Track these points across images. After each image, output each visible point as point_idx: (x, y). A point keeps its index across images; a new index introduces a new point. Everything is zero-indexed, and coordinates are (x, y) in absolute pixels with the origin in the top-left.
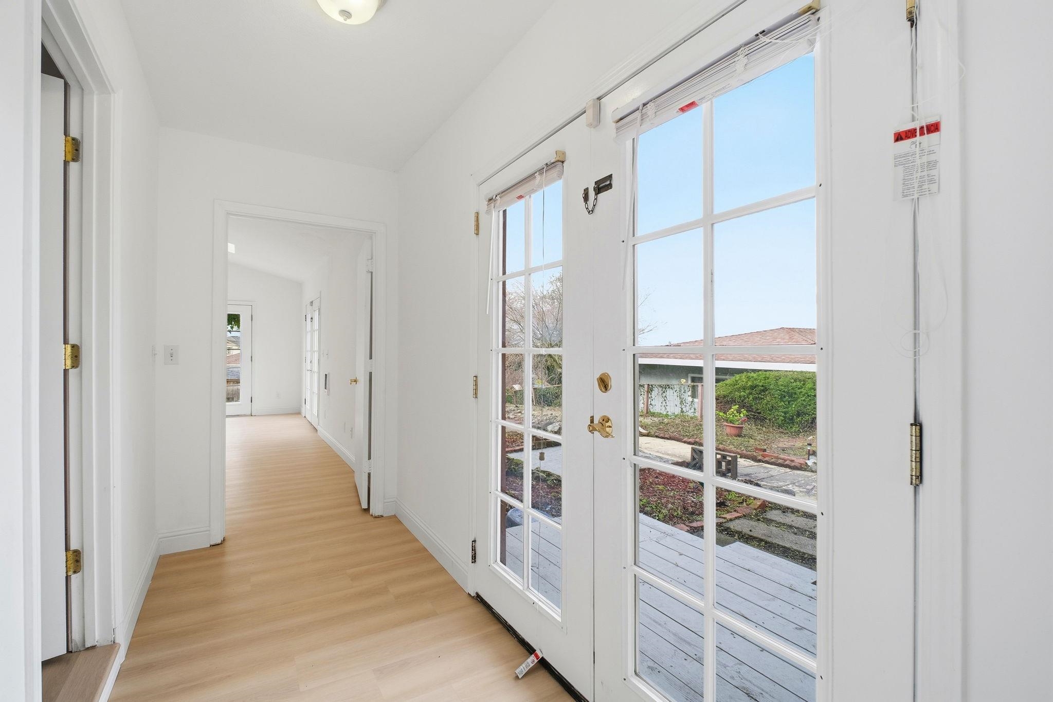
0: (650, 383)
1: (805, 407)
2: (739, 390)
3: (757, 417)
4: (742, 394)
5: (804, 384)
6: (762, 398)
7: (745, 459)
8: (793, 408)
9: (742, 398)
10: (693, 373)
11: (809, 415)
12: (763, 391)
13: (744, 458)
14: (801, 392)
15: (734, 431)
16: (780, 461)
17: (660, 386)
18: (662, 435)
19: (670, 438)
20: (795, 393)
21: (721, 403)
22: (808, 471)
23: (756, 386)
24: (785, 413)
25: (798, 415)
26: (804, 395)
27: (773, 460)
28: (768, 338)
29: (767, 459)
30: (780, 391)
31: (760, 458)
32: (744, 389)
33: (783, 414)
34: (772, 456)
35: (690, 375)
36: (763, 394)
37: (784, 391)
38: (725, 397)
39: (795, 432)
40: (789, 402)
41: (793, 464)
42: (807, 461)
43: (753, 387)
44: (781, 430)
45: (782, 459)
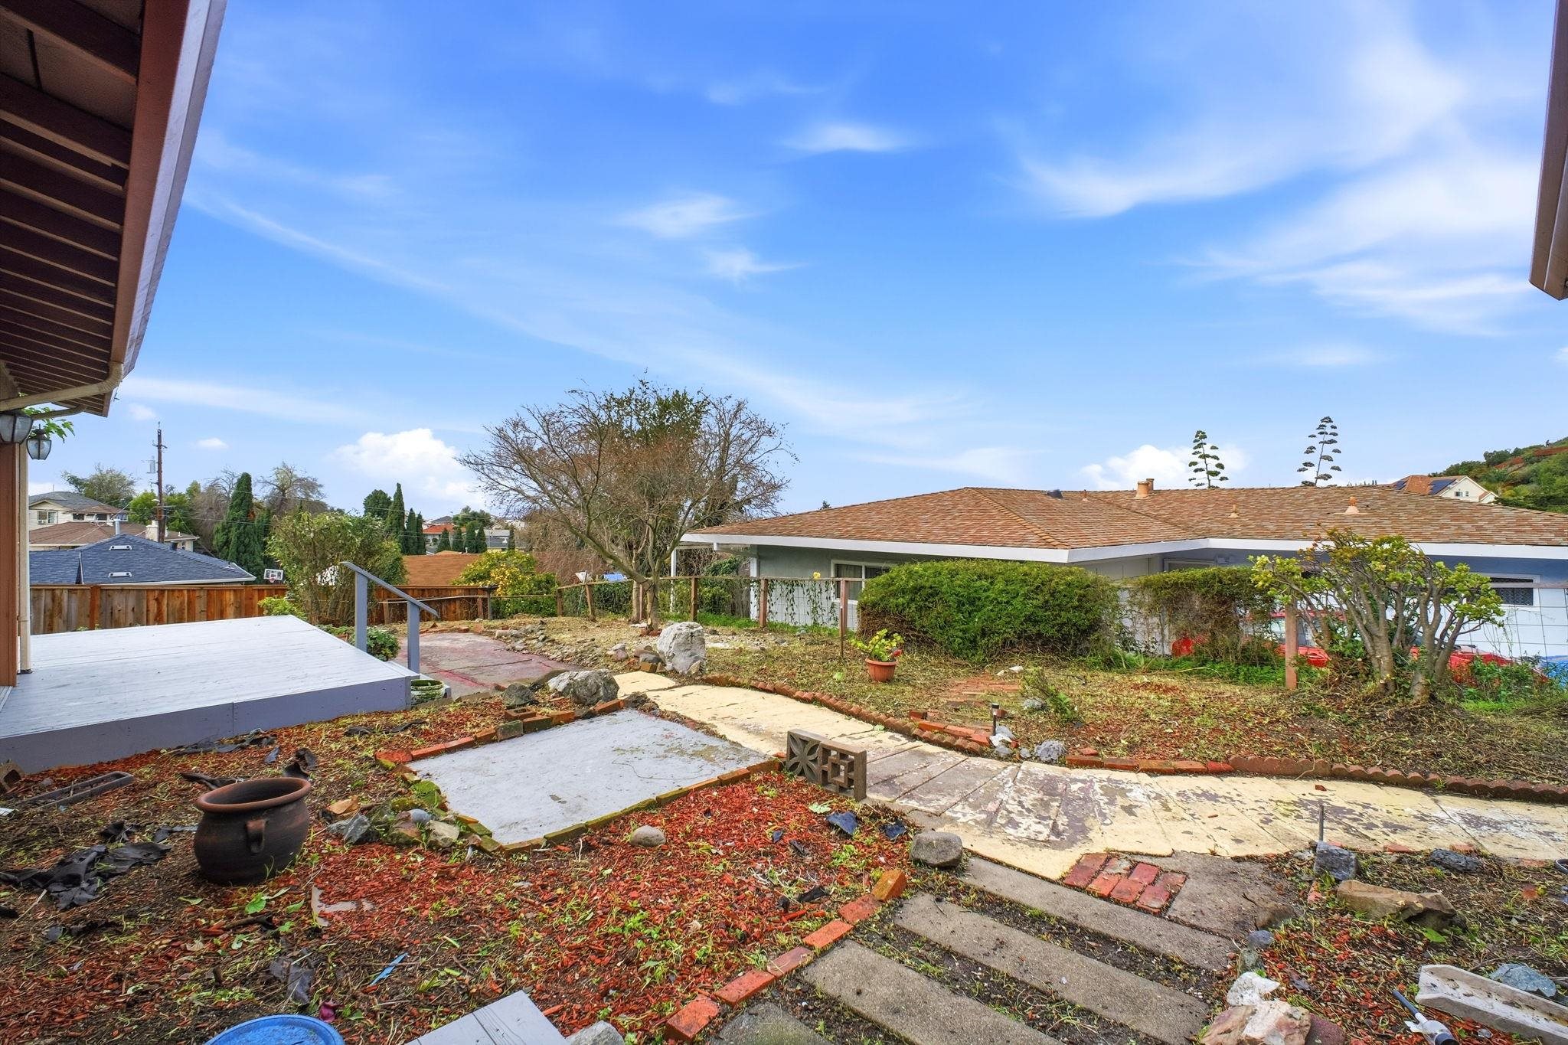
0: (770, 577)
1: (993, 621)
2: (894, 595)
3: (919, 640)
4: (901, 600)
5: (992, 583)
6: (930, 608)
7: (891, 734)
8: (977, 622)
9: (900, 608)
10: (837, 559)
11: (999, 634)
12: (932, 595)
13: (892, 731)
14: (987, 597)
15: (879, 673)
16: (948, 739)
17: (784, 582)
18: (760, 685)
19: (775, 691)
20: (979, 599)
21: (869, 614)
22: (992, 758)
23: (923, 587)
24: (964, 631)
25: (984, 634)
26: (992, 602)
27: (936, 737)
28: (947, 503)
29: (926, 734)
30: (957, 595)
31: (915, 731)
32: (903, 592)
33: (960, 634)
34: (935, 728)
35: (834, 562)
36: (931, 600)
37: (962, 596)
38: (874, 605)
39: (979, 663)
40: (969, 613)
41: (969, 745)
42: (992, 738)
43: (917, 590)
44: (958, 660)
45: (952, 735)
